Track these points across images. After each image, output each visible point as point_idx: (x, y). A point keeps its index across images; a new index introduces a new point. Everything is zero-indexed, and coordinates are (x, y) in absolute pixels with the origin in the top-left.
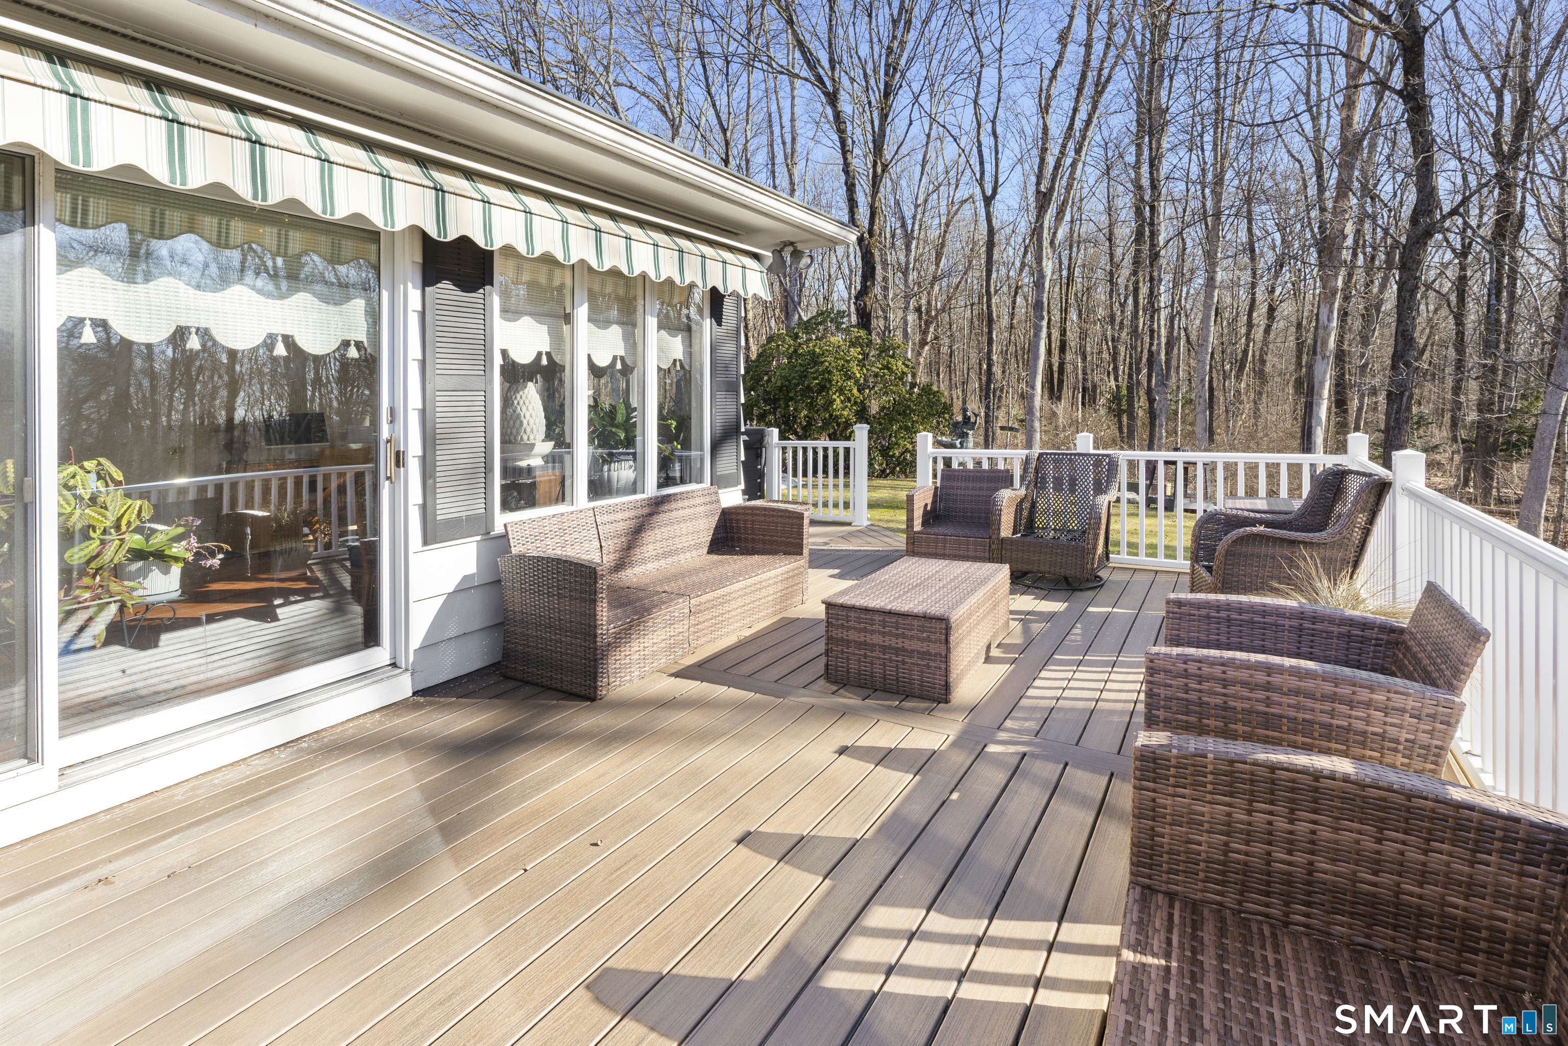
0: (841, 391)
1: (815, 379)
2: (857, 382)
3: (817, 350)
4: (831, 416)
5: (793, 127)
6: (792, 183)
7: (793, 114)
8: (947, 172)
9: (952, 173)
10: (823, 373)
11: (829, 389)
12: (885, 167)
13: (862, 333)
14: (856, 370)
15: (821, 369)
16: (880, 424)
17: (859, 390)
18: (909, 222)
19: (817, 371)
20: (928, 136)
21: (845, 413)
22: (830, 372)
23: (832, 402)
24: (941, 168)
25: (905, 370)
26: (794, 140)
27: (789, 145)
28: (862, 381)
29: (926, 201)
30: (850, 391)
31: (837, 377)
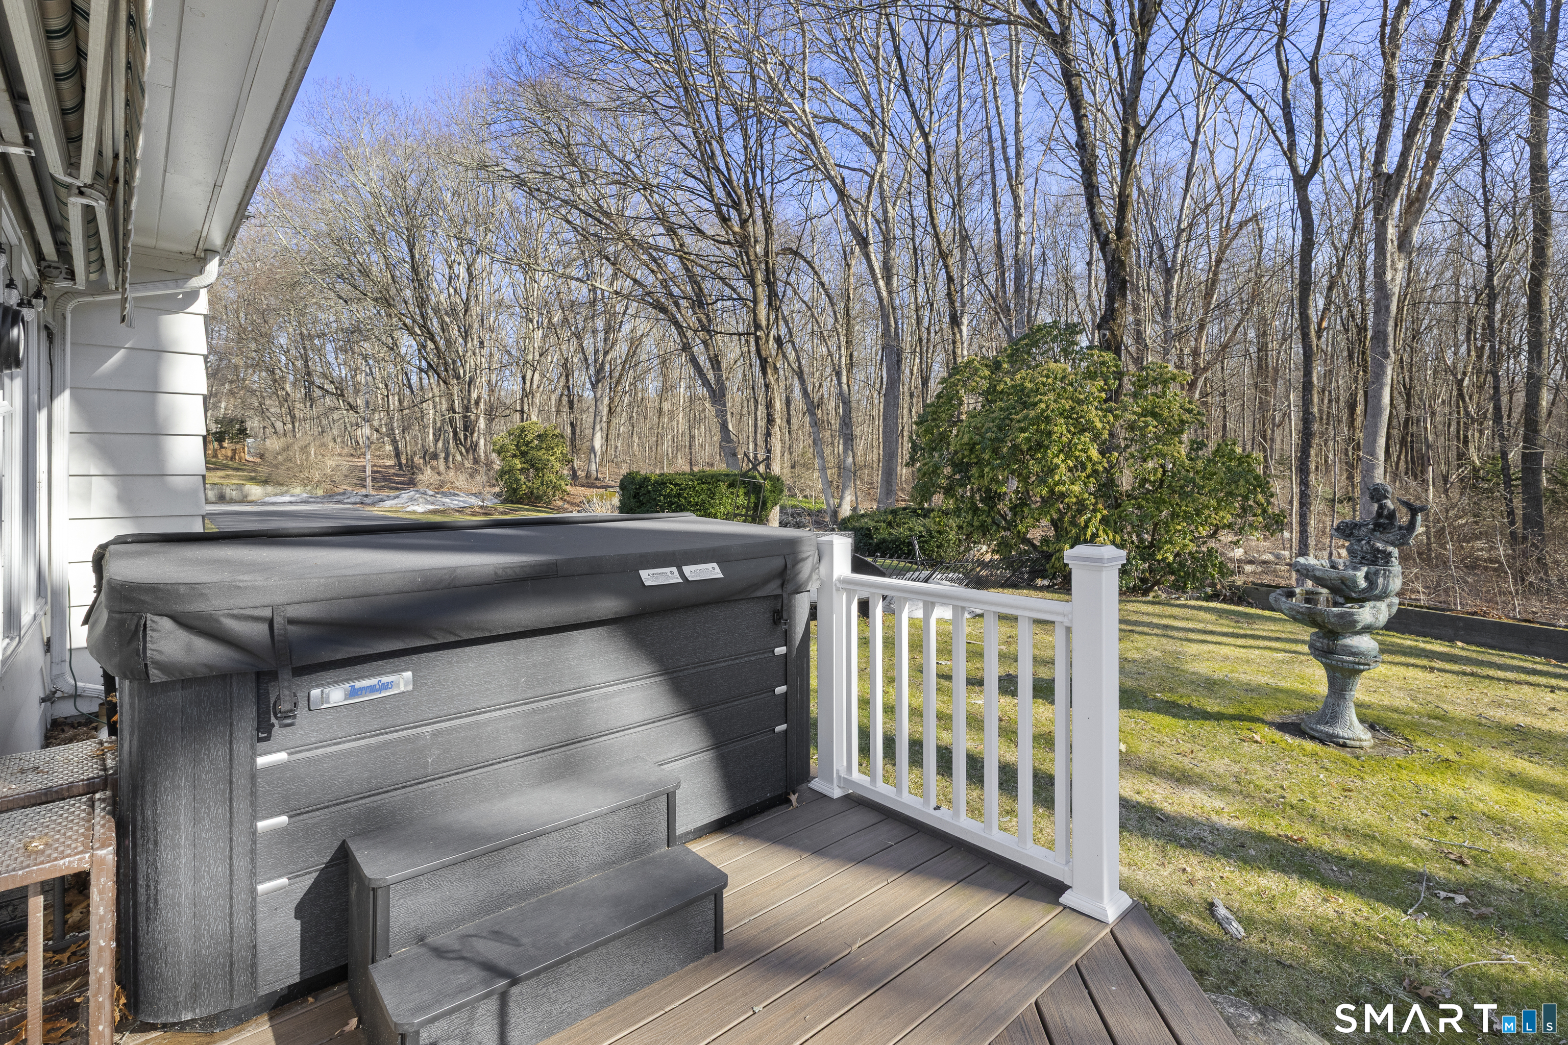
0: (1068, 450)
1: (1023, 430)
2: (1096, 437)
3: (1029, 385)
4: (1052, 491)
5: (1017, 139)
6: (1017, 207)
7: (1017, 123)
8: (1219, 188)
9: (1226, 191)
10: (1036, 421)
11: (1048, 447)
12: (1141, 130)
13: (1108, 356)
14: (1093, 414)
15: (1032, 413)
16: (1140, 507)
17: (1102, 453)
18: (1170, 254)
19: (1026, 418)
20: (1195, 144)
21: (1076, 488)
22: (1048, 420)
23: (1052, 470)
24: (1210, 184)
25: (1186, 417)
26: (1018, 155)
27: (1013, 162)
28: (1106, 436)
29: (1191, 225)
30: (1085, 451)
31: (1060, 428)
